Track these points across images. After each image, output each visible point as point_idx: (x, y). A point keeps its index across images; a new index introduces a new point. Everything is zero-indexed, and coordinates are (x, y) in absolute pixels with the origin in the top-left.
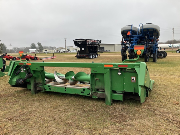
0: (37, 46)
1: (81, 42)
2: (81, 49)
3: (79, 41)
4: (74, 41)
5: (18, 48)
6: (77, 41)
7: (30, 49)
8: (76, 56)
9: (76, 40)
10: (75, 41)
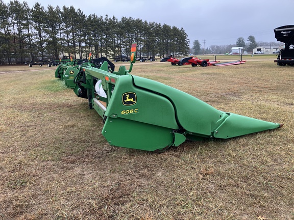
0: (247, 42)
1: (289, 32)
2: (287, 46)
3: (284, 31)
4: (275, 30)
5: (217, 47)
6: (281, 31)
7: (233, 48)
8: (275, 61)
9: (278, 28)
10: (277, 30)
